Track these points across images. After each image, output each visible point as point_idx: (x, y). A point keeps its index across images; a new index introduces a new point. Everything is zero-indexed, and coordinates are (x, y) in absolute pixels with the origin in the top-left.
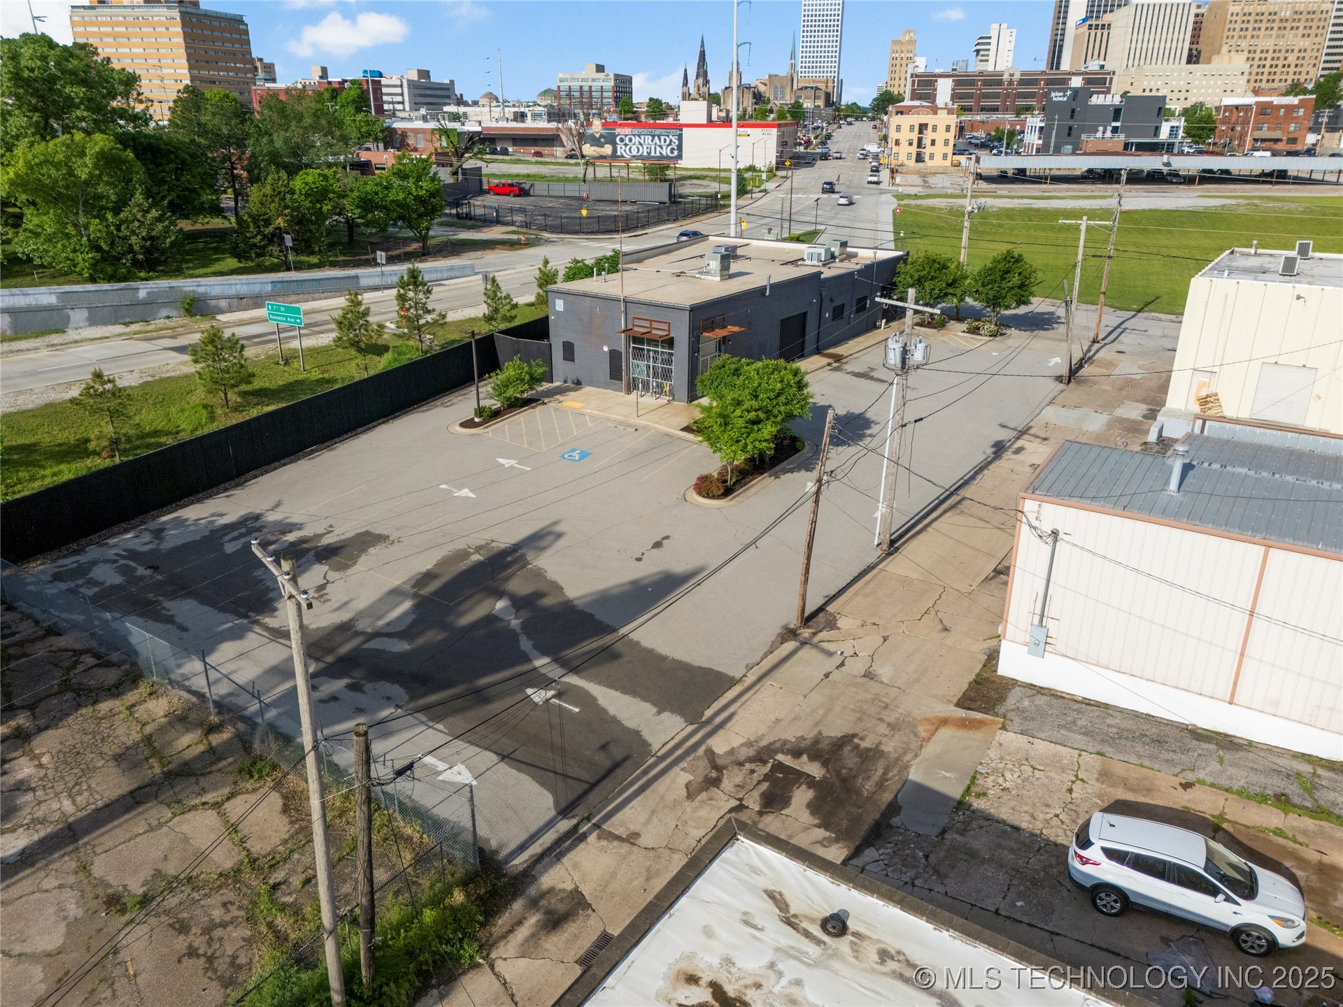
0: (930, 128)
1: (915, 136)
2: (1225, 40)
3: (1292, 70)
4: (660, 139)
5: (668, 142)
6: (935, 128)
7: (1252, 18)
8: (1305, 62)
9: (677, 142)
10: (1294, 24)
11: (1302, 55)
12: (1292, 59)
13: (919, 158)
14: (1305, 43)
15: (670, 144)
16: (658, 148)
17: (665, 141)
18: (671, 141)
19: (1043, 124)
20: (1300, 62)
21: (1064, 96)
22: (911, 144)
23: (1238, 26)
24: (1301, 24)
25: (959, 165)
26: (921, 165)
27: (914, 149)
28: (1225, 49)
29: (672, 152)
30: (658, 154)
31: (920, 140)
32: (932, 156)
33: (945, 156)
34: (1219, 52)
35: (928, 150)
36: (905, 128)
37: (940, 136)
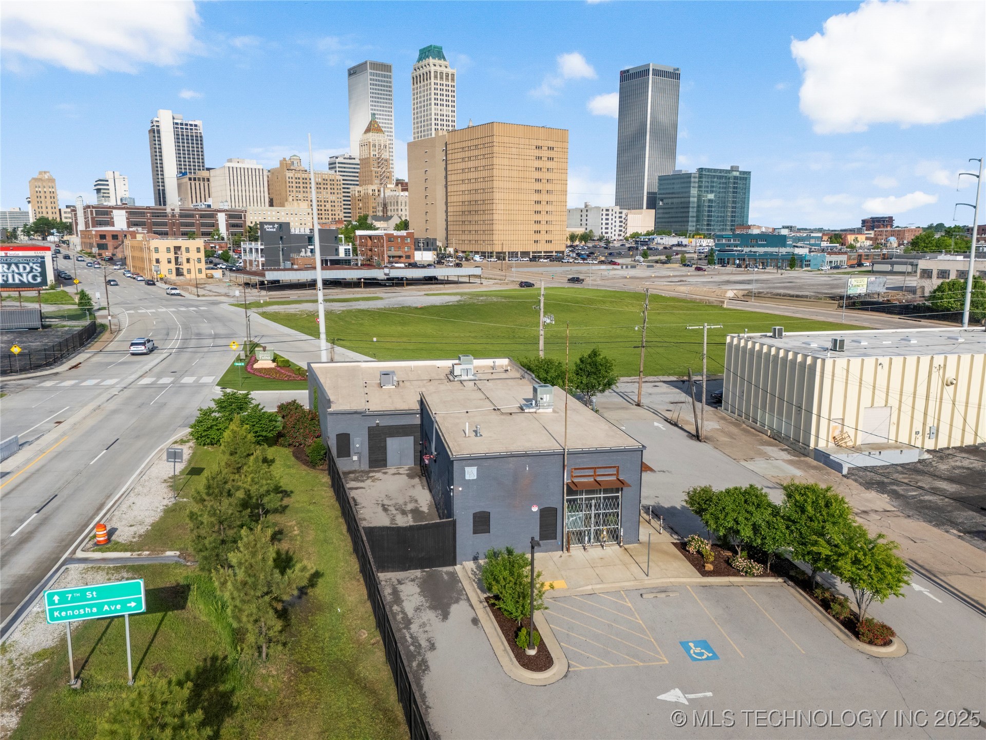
0: (183, 249)
1: (172, 256)
2: (288, 193)
3: (330, 213)
4: (18, 268)
5: (28, 269)
6: (187, 250)
7: (301, 181)
8: (336, 208)
9: (39, 270)
10: (325, 186)
11: (333, 204)
12: (328, 206)
13: (179, 273)
14: (333, 198)
15: (31, 271)
16: (16, 276)
17: (25, 268)
18: (32, 268)
19: (263, 247)
20: (333, 208)
21: (274, 228)
22: (169, 262)
23: (294, 185)
24: (329, 187)
25: (212, 277)
26: (181, 278)
27: (173, 266)
28: (290, 199)
29: (34, 277)
30: (17, 281)
31: (177, 258)
32: (189, 271)
33: (200, 271)
34: (287, 200)
35: (185, 267)
36: (162, 249)
37: (193, 255)
